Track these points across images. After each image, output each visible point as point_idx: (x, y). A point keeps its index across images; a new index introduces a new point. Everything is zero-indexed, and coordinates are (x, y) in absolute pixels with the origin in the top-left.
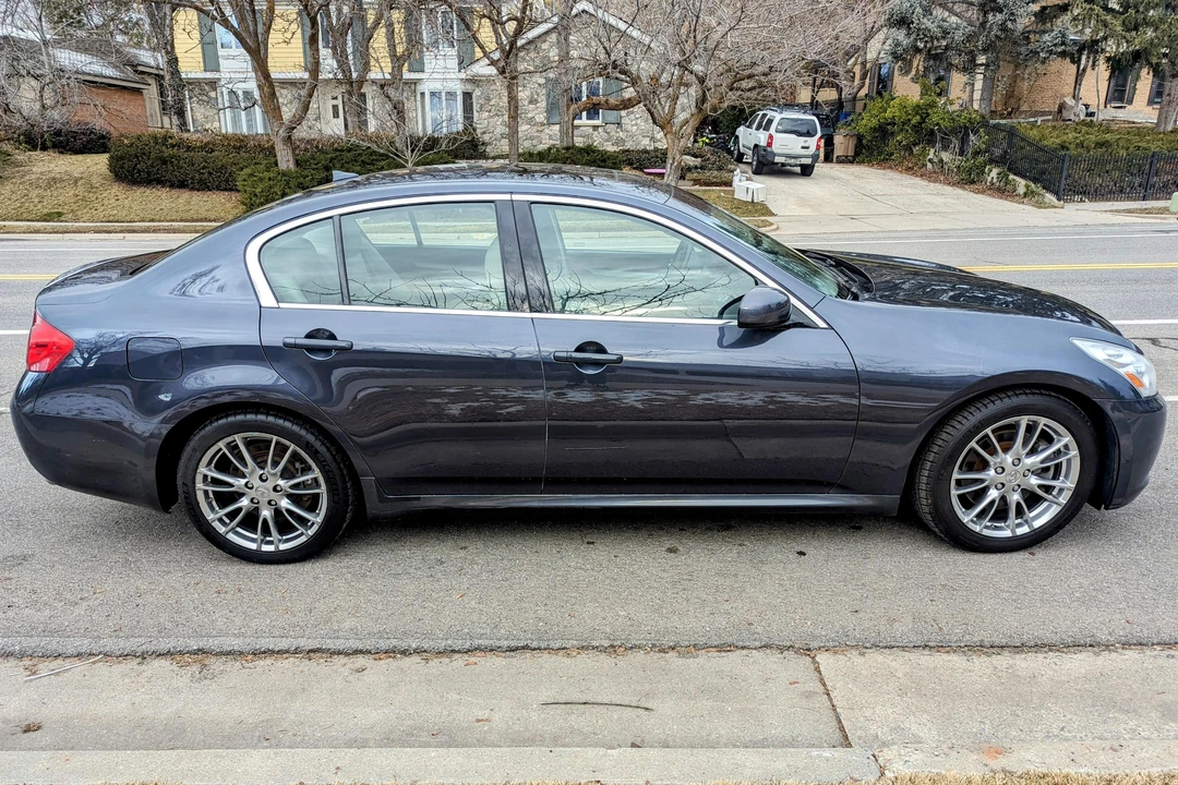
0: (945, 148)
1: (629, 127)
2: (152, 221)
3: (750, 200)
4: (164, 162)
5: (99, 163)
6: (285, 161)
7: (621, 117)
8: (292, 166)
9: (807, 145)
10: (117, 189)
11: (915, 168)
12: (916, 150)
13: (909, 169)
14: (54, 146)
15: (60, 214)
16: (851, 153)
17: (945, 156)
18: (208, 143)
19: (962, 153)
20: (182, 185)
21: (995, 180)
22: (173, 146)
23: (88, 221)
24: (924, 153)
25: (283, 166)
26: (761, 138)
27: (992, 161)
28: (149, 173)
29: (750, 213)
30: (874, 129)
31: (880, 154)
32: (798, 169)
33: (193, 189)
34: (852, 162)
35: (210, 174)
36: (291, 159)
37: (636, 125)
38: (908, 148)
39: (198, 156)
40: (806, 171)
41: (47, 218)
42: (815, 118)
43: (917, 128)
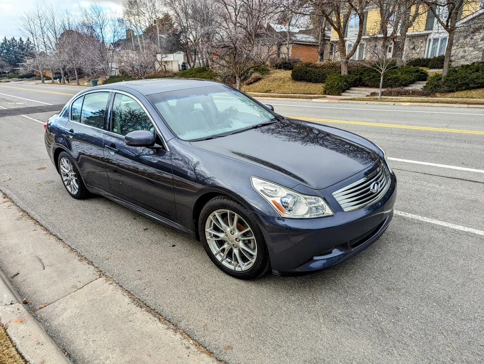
2: (295, 94)
4: (307, 73)
5: (289, 73)
6: (344, 72)
8: (346, 74)
10: (290, 83)
14: (284, 68)
15: (270, 90)
18: (323, 65)
20: (310, 81)
22: (311, 67)
23: (277, 93)
25: (343, 74)
28: (301, 77)
33: (313, 82)
35: (320, 77)
36: (346, 70)
39: (317, 71)
41: (266, 92)
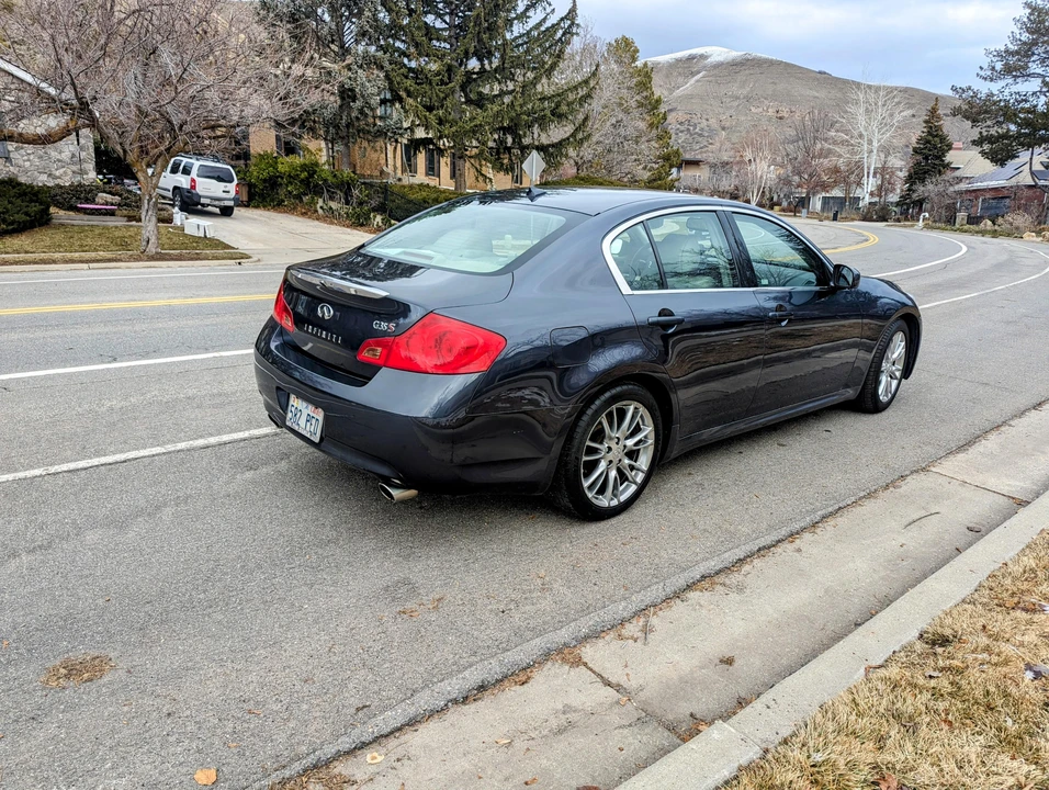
0: (332, 198)
1: (21, 163)
3: (203, 236)
7: (9, 152)
9: (227, 189)
11: (309, 212)
12: (306, 199)
13: (304, 214)
16: (245, 198)
17: (334, 205)
19: (347, 203)
21: (380, 224)
24: (313, 203)
26: (183, 181)
27: (374, 210)
29: (207, 247)
30: (265, 181)
31: (273, 200)
32: (217, 210)
34: (247, 206)
37: (29, 160)
38: (299, 197)
40: (226, 212)
42: (229, 167)
43: (306, 182)
